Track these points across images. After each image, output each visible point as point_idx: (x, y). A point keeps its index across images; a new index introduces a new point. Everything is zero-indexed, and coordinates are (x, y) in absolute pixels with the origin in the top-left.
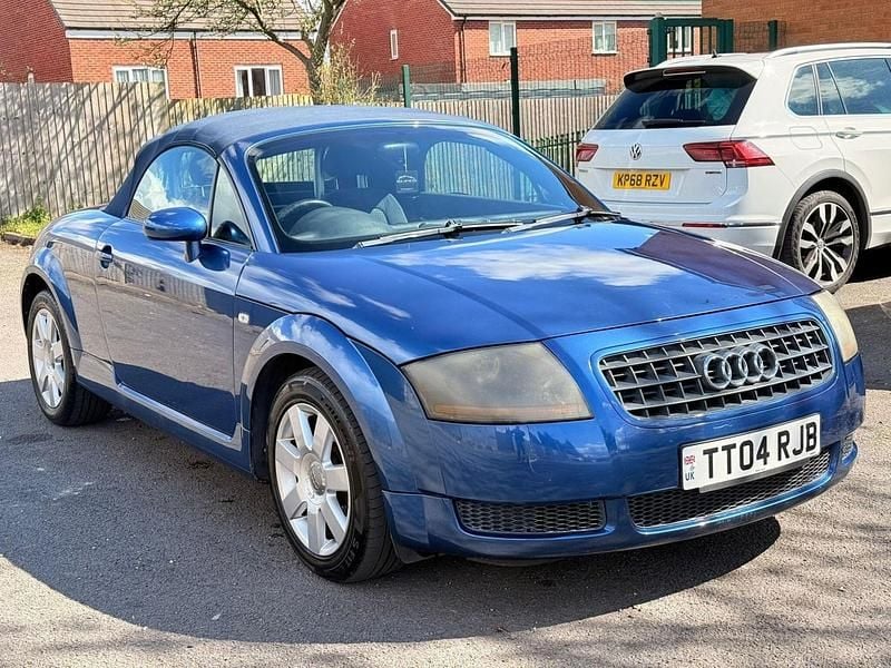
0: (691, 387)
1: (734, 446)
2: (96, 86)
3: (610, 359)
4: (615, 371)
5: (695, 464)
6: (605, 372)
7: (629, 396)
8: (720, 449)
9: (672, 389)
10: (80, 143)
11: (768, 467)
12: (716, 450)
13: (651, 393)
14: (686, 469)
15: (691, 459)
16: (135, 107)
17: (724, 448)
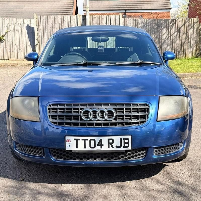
0: (76, 118)
1: (87, 140)
2: (178, 20)
3: (53, 105)
4: (53, 109)
5: (70, 143)
6: (49, 109)
7: (54, 117)
8: (81, 140)
9: (69, 118)
10: (170, 36)
11: (102, 149)
12: (79, 140)
13: (61, 117)
14: (67, 143)
15: (69, 141)
16: (189, 26)
17: (82, 140)
